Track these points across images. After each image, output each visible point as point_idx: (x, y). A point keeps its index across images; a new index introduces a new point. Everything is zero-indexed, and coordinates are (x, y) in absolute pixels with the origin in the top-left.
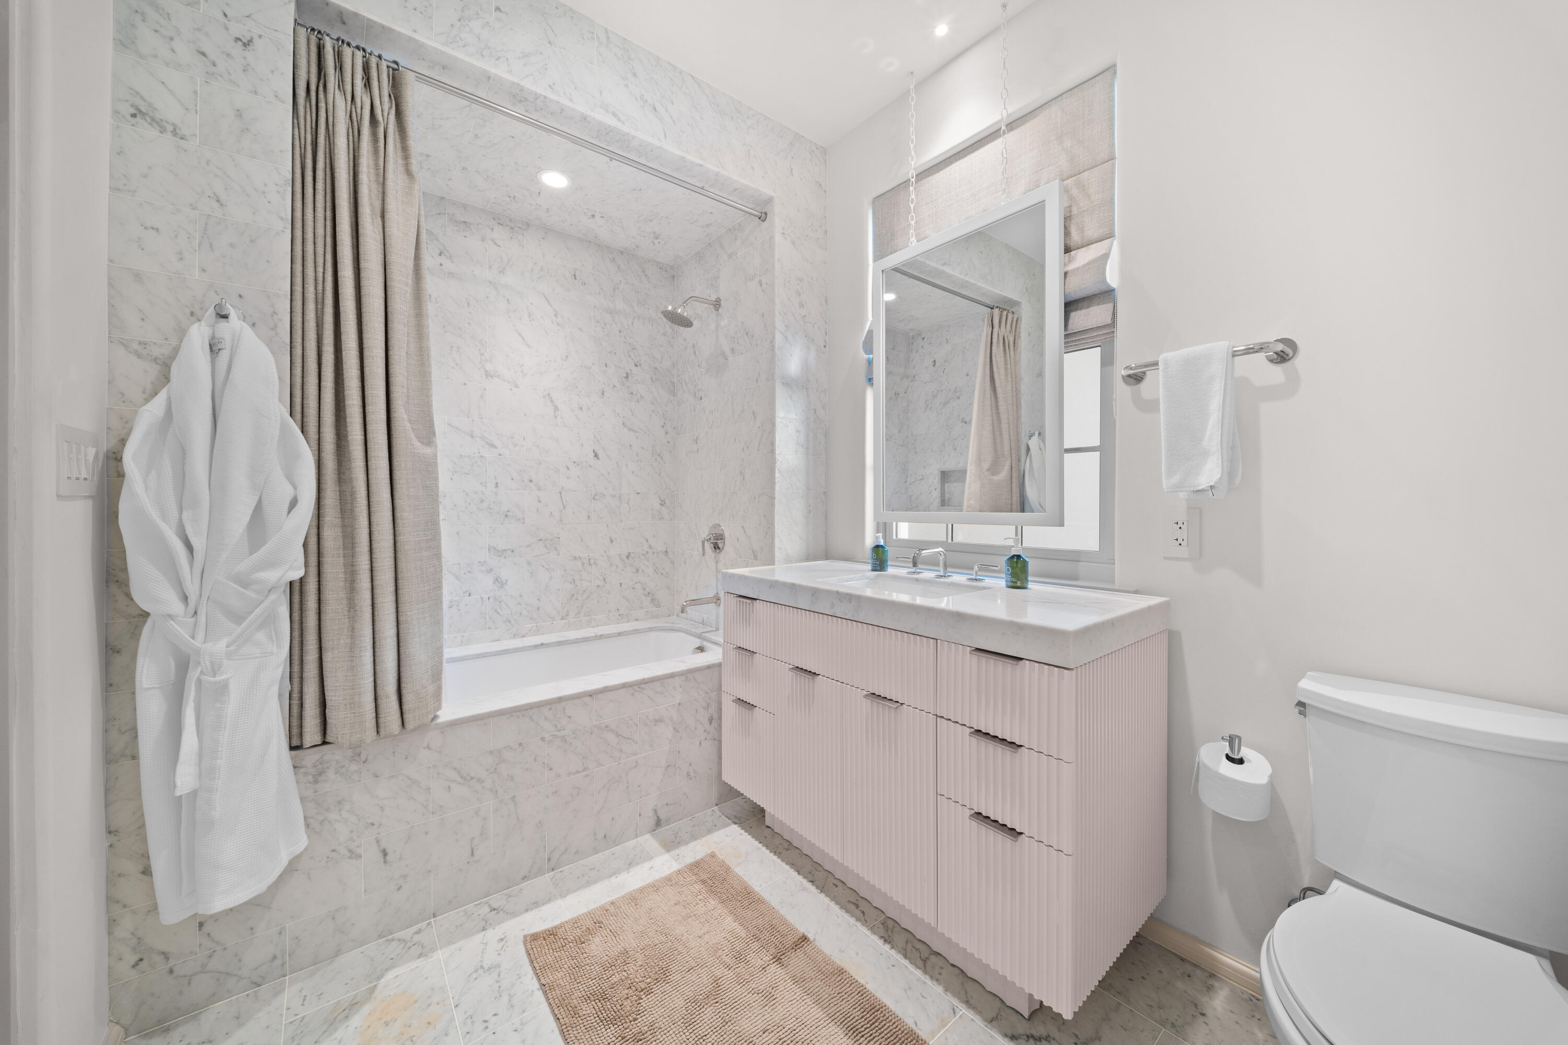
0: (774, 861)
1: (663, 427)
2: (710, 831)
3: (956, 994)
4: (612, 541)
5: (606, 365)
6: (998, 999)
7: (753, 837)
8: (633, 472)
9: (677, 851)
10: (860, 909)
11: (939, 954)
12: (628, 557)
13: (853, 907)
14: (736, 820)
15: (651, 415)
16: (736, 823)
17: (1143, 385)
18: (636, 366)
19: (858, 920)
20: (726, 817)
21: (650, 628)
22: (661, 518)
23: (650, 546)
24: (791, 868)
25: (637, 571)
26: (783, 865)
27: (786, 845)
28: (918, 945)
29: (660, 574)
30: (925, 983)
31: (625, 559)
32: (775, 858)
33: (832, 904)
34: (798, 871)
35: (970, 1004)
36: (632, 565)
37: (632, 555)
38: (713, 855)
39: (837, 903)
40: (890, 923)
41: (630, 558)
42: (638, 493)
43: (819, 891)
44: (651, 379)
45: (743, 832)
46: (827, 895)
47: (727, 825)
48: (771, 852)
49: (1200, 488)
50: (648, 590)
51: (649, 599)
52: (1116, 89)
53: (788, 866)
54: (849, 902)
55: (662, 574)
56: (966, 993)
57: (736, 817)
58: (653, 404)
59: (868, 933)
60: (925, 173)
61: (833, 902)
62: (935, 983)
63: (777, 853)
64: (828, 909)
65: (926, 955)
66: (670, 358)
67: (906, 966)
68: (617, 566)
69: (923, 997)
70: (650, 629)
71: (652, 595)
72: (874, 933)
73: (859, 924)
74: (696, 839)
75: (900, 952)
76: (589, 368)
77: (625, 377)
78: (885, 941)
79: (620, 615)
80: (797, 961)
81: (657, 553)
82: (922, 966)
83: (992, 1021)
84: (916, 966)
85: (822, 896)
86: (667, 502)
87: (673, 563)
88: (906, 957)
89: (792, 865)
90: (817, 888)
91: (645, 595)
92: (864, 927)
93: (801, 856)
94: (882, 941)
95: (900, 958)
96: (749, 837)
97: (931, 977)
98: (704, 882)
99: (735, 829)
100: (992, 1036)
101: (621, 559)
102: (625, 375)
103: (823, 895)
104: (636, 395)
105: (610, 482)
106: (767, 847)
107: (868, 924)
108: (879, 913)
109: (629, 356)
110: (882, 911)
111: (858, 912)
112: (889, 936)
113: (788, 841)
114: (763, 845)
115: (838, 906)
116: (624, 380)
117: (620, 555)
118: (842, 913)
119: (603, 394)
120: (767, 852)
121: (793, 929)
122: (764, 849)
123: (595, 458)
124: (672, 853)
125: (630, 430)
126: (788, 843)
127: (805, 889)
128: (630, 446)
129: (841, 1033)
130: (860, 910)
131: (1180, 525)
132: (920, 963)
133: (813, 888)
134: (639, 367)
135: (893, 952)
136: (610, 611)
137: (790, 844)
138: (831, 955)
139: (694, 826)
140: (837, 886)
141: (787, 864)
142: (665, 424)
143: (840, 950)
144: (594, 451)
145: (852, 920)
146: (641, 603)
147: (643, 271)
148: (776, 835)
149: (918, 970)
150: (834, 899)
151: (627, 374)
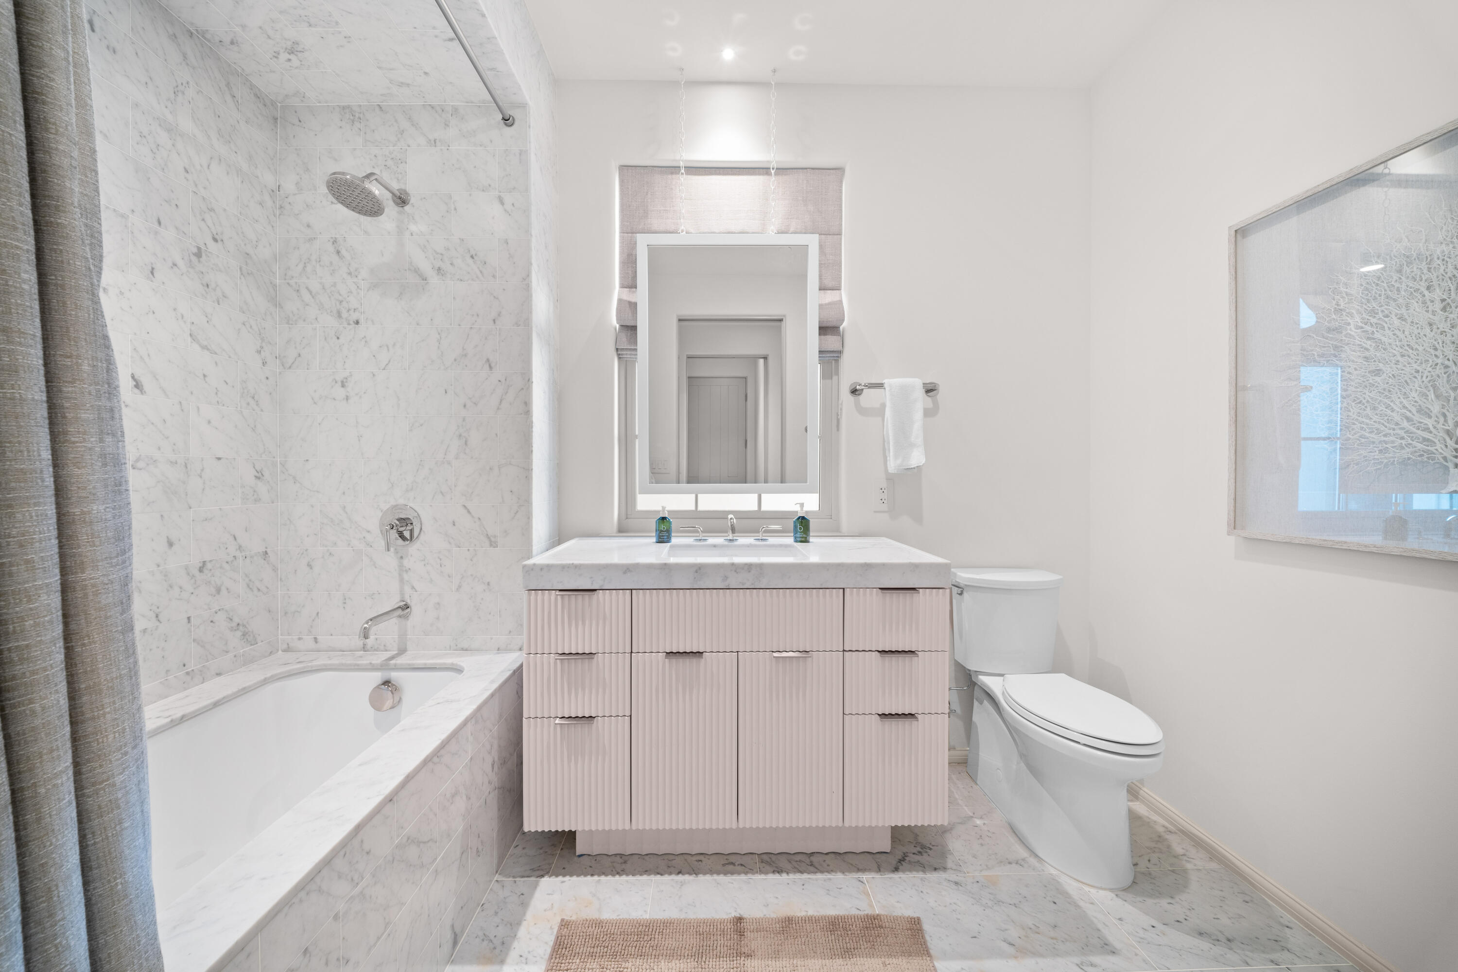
0: (627, 882)
1: (259, 352)
2: (524, 905)
3: (850, 871)
4: (171, 544)
5: (159, 223)
6: (866, 854)
7: (578, 875)
8: (209, 422)
9: (513, 955)
10: (736, 864)
11: (812, 853)
12: (201, 570)
13: (731, 867)
14: (541, 873)
15: (239, 329)
16: (542, 876)
17: (861, 397)
18: (215, 240)
19: (746, 873)
20: (523, 877)
21: (265, 679)
22: (257, 500)
23: (240, 547)
24: (649, 875)
25: (219, 591)
26: (638, 877)
27: (618, 859)
28: (798, 858)
29: (255, 590)
30: (830, 879)
31: (196, 572)
32: (624, 878)
33: (715, 877)
34: (658, 874)
35: (861, 870)
36: (209, 582)
37: (209, 566)
38: (564, 924)
39: (718, 873)
40: (765, 857)
41: (206, 571)
42: (219, 459)
43: (694, 875)
44: (241, 269)
45: (560, 878)
46: (705, 874)
47: (535, 886)
48: (614, 875)
49: (912, 467)
50: (236, 620)
51: (239, 634)
52: (844, 185)
53: (645, 876)
54: (724, 865)
55: (259, 590)
56: (852, 865)
57: (533, 870)
58: (244, 312)
59: (763, 876)
60: (695, 170)
61: (715, 875)
62: (833, 874)
63: (621, 872)
64: (718, 883)
65: (808, 861)
66: (270, 244)
67: (809, 878)
68: (181, 588)
69: (840, 889)
70: (265, 682)
71: (244, 626)
72: (766, 873)
73: (750, 876)
74: (519, 924)
75: (795, 872)
76: (123, 216)
77: (195, 254)
78: (778, 872)
79: (188, 673)
80: (753, 941)
81: (252, 557)
82: (816, 870)
83: (879, 869)
84: (813, 873)
85: (701, 877)
86: (266, 474)
87: (275, 569)
88: (802, 872)
89: (647, 872)
90: (690, 874)
91: (232, 629)
92: (756, 875)
93: (644, 859)
94: (778, 874)
95: (798, 876)
96: (575, 878)
97: (828, 872)
98: (592, 955)
99: (547, 883)
100: (890, 878)
101: (188, 574)
102: (195, 250)
103: (701, 875)
104: (215, 290)
105: (167, 438)
106: (605, 874)
107: (755, 870)
108: (751, 856)
109: (203, 220)
110: (751, 853)
111: (739, 868)
112: (776, 867)
113: (616, 855)
114: (599, 875)
115: (722, 875)
116: (194, 259)
117: (186, 568)
118: (729, 878)
119: (152, 273)
120: (610, 878)
121: (722, 922)
122: (603, 878)
123: (136, 391)
124: (509, 960)
125: (204, 348)
126: (618, 856)
127: (682, 884)
128: (205, 376)
129: (840, 961)
130: (738, 865)
131: (883, 490)
132: (812, 868)
133: (687, 877)
134: (220, 242)
135: (791, 876)
136: (167, 671)
137: (621, 855)
138: (765, 915)
139: (496, 913)
140: (701, 861)
141: (641, 875)
142: (262, 347)
143: (764, 905)
144: (133, 377)
145: (743, 877)
146: (226, 644)
147: (228, 85)
148: (598, 858)
149: (817, 874)
150: (711, 872)
151: (199, 249)
